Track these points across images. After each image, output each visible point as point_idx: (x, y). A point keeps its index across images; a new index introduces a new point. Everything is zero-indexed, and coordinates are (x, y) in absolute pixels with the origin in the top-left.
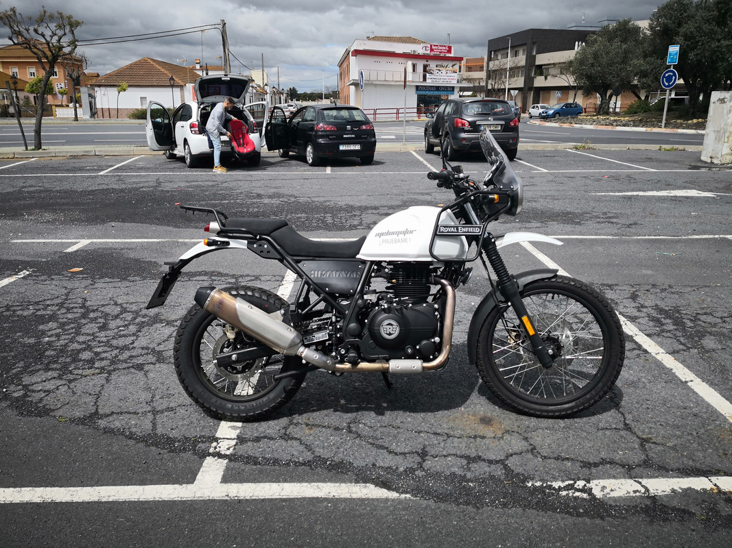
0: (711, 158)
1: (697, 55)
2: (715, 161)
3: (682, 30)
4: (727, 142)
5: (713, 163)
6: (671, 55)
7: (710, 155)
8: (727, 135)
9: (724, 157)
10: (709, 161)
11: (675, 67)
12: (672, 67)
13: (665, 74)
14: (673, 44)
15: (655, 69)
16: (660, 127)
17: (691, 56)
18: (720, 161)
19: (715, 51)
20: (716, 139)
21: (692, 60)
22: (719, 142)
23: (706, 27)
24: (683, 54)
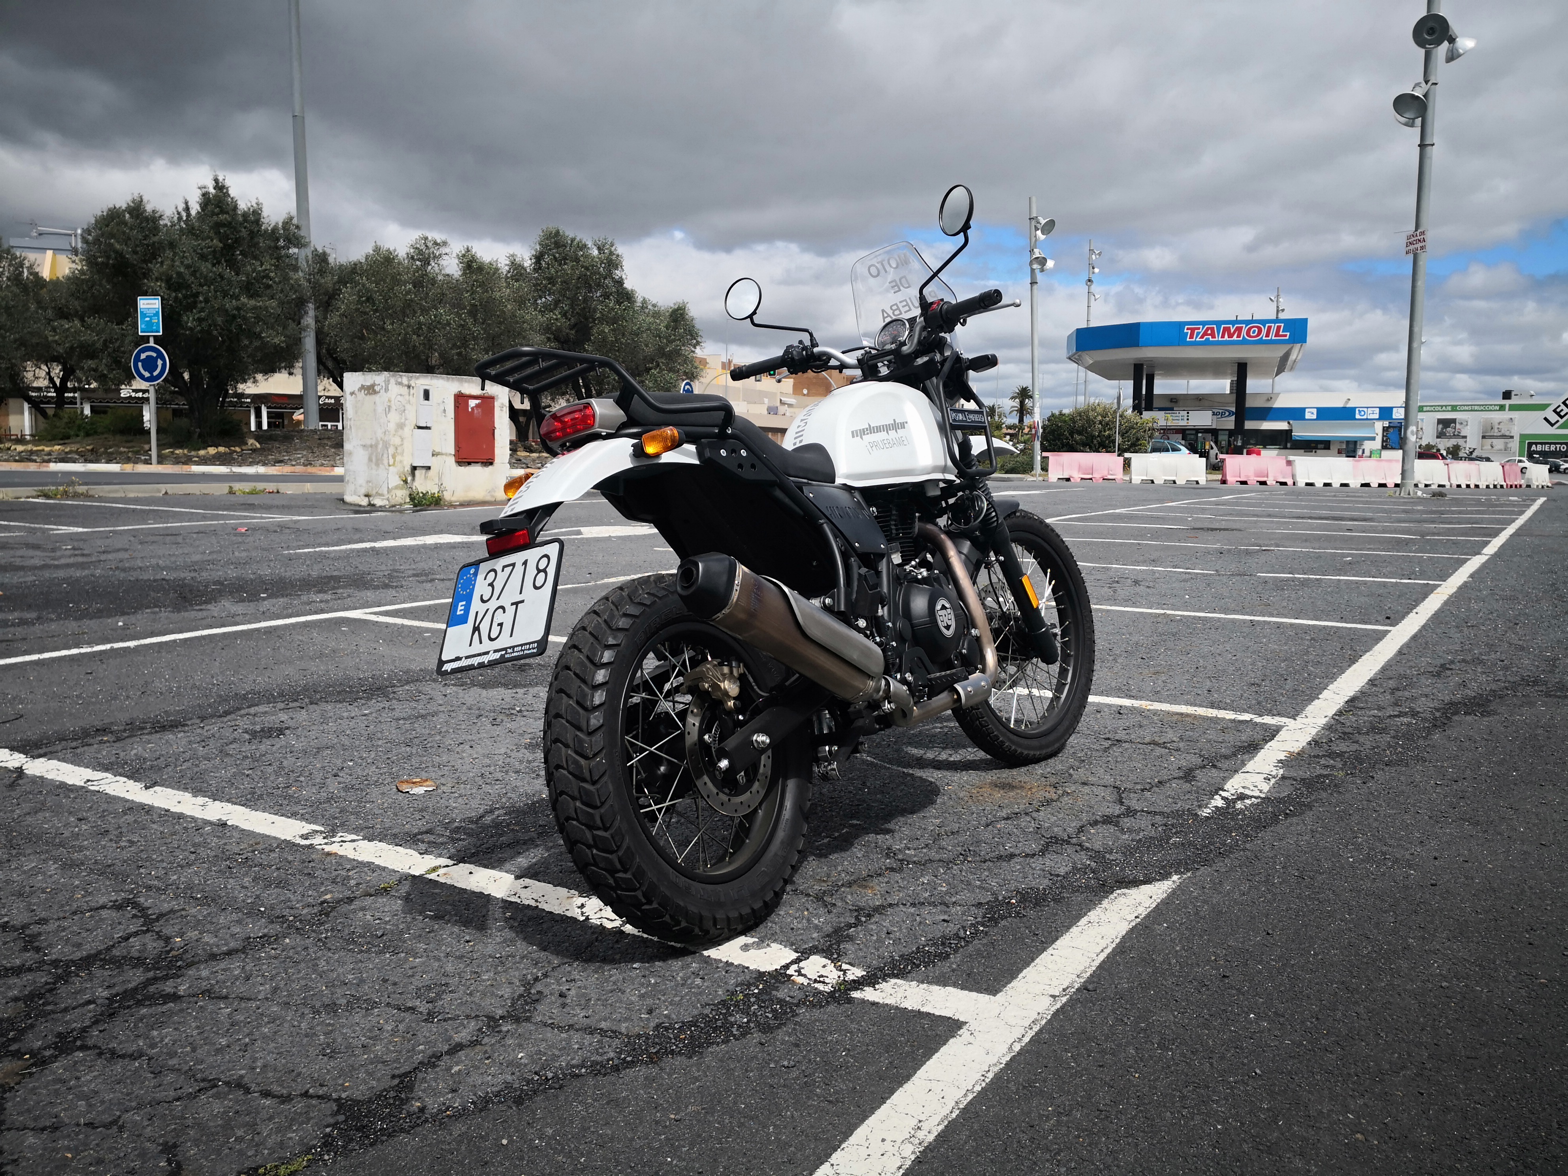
0: (367, 496)
1: (200, 320)
2: (378, 502)
3: (156, 268)
4: (394, 465)
5: (374, 505)
6: (144, 315)
7: (363, 491)
8: (391, 451)
9: (394, 492)
10: (364, 502)
11: (157, 340)
12: (152, 340)
13: (138, 354)
14: (145, 294)
15: (111, 342)
16: (148, 462)
17: (189, 320)
18: (388, 499)
19: (234, 317)
20: (370, 460)
21: (191, 329)
22: (377, 465)
23: (205, 267)
24: (170, 316)
